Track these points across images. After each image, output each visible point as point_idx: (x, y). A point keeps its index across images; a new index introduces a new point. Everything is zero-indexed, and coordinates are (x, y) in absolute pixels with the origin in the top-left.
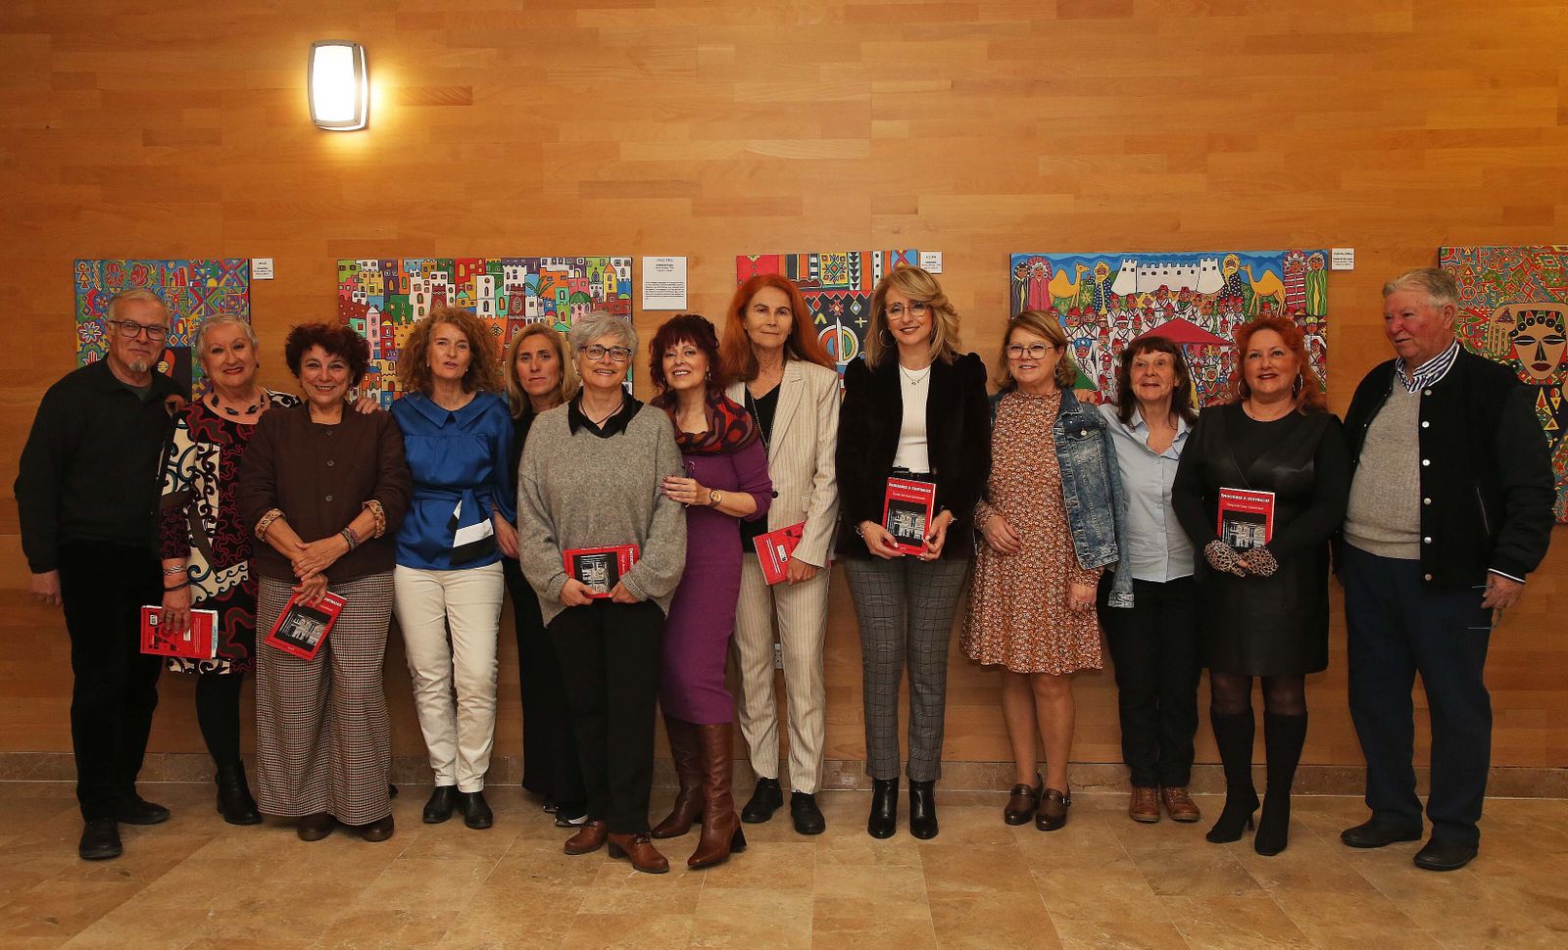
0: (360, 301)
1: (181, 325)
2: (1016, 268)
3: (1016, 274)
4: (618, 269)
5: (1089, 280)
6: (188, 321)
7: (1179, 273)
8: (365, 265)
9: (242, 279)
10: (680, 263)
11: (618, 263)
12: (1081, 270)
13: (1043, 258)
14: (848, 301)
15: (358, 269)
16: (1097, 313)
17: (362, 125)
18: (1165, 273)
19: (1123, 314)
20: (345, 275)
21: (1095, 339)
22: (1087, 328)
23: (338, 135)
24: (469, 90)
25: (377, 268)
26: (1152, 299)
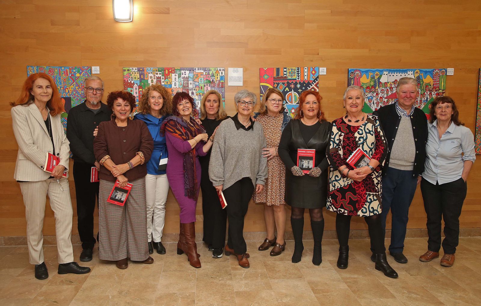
0: (131, 82)
1: (67, 90)
2: (350, 73)
3: (350, 75)
4: (220, 72)
5: (373, 78)
6: (69, 88)
7: (401, 75)
8: (133, 69)
9: (89, 74)
10: (241, 70)
11: (220, 70)
12: (371, 74)
13: (359, 70)
14: (296, 84)
15: (130, 71)
16: (375, 89)
17: (131, 20)
18: (397, 76)
19: (383, 89)
20: (126, 73)
21: (374, 97)
22: (372, 93)
23: (124, 23)
24: (168, 9)
25: (137, 70)
26: (392, 84)
